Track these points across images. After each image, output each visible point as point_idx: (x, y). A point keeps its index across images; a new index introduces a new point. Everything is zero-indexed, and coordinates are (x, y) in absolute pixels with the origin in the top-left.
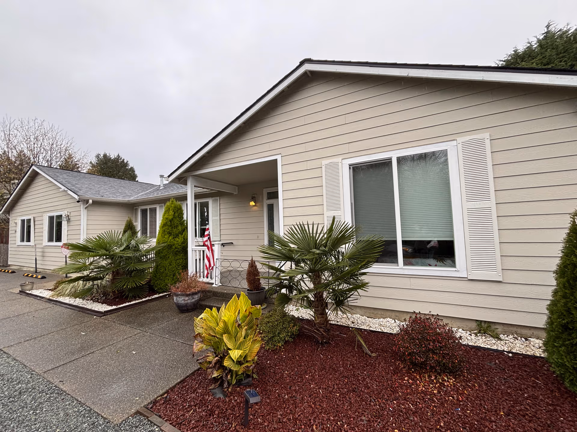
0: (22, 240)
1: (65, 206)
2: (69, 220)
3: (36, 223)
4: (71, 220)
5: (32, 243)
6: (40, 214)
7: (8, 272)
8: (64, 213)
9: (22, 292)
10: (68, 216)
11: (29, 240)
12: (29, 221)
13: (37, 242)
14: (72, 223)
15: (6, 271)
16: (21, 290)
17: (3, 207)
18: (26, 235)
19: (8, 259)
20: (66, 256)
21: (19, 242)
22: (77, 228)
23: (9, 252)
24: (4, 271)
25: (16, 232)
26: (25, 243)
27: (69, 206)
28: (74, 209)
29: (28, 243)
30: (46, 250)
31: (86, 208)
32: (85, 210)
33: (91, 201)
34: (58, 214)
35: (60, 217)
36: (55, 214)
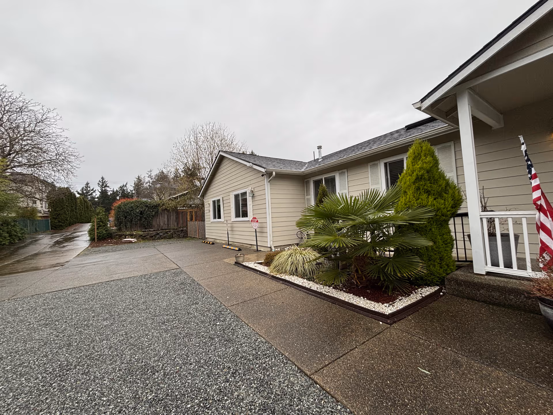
0: (215, 218)
1: (249, 183)
2: (253, 196)
3: (225, 202)
4: (255, 195)
5: (222, 220)
6: (228, 194)
7: (210, 243)
8: (248, 190)
9: (237, 263)
10: (252, 191)
11: (219, 217)
12: (219, 201)
13: (226, 219)
14: (256, 198)
15: (208, 243)
16: (236, 261)
17: (200, 192)
18: (217, 214)
19: (205, 233)
20: (256, 230)
21: (212, 220)
22: (262, 202)
23: (206, 228)
24: (204, 242)
25: (209, 211)
26: (217, 220)
27: (252, 182)
28: (257, 185)
29: (219, 220)
30: (235, 225)
31: (269, 182)
32: (268, 183)
33: (274, 173)
34: (243, 191)
35: (245, 194)
36: (240, 192)
